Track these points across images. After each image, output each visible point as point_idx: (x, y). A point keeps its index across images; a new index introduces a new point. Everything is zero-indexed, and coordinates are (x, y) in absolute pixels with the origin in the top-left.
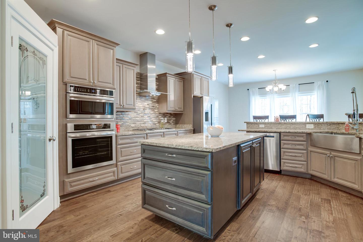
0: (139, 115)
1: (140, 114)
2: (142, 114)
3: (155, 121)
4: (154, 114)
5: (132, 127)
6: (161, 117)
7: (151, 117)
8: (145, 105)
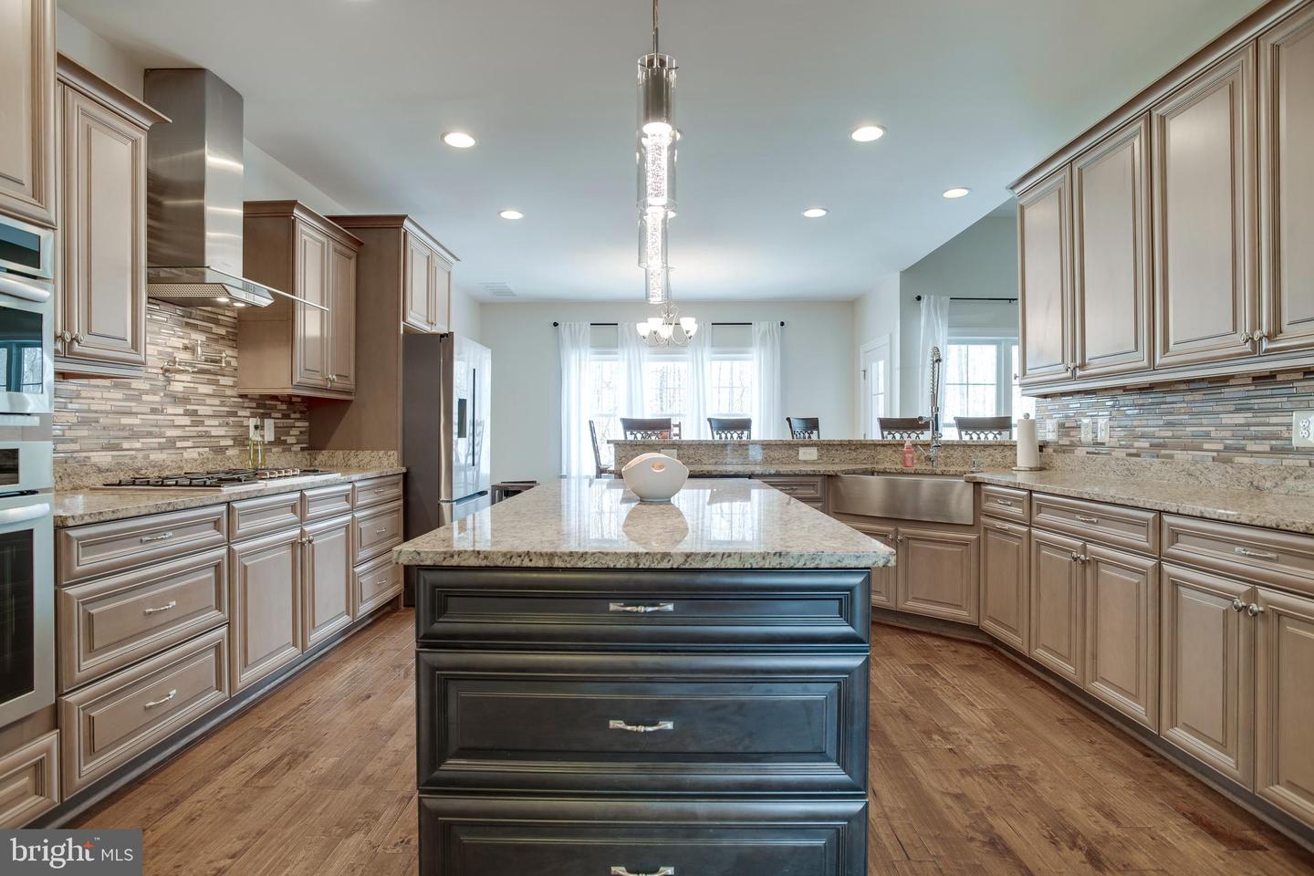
0: (137, 398)
1: (145, 398)
2: (157, 398)
3: (223, 433)
4: (217, 401)
5: (100, 471)
6: (247, 413)
7: (199, 413)
8: (170, 350)
